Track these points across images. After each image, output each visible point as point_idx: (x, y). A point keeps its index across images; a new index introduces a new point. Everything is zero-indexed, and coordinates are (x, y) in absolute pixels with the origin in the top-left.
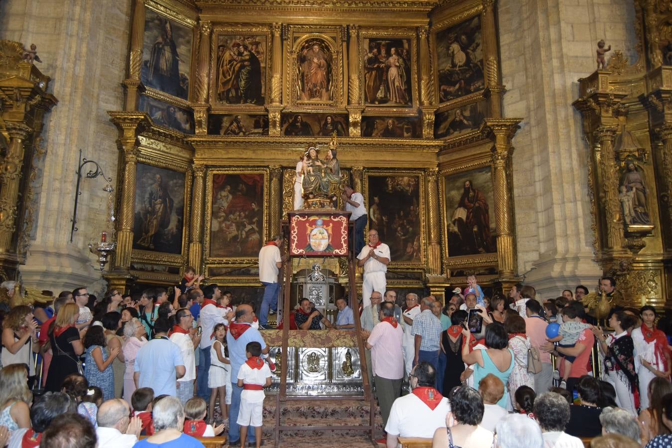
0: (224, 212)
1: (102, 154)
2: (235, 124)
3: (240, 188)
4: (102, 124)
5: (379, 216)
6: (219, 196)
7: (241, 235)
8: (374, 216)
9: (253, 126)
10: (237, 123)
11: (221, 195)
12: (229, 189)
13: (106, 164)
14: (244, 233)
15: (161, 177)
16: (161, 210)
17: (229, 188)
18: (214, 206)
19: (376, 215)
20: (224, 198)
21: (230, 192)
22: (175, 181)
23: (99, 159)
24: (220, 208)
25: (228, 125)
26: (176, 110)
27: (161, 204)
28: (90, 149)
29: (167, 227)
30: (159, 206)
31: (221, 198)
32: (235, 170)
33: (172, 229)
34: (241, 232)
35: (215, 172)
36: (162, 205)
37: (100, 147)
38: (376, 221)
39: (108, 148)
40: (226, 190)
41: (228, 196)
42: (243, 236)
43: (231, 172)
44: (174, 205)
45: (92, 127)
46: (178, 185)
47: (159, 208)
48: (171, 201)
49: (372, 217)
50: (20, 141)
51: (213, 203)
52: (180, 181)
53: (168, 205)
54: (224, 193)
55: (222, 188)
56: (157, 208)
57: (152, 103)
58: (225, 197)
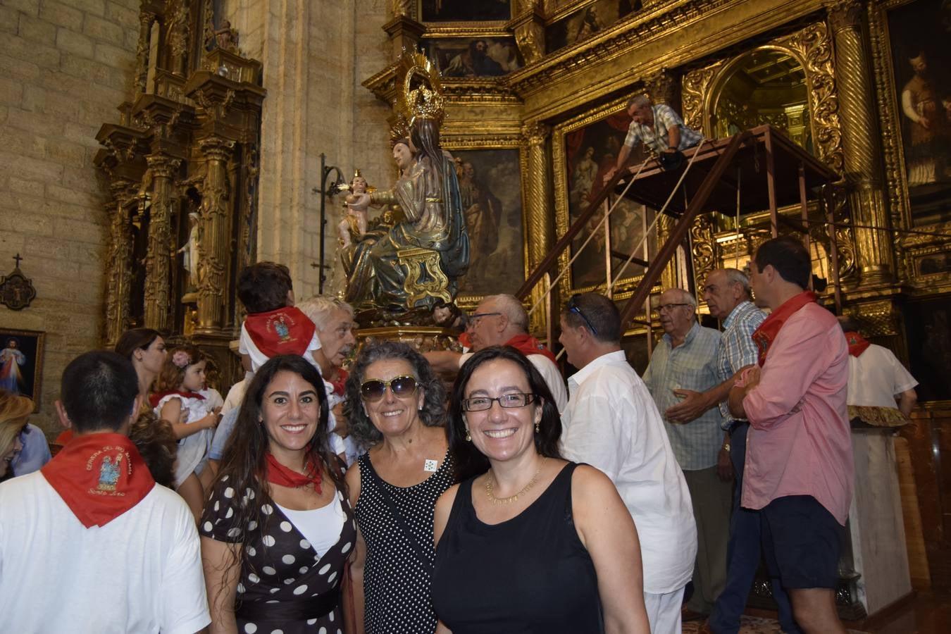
0: (588, 199)
1: (371, 153)
2: (587, 26)
3: (609, 146)
4: (369, 108)
5: (931, 105)
6: (578, 173)
7: (620, 234)
8: (915, 108)
9: (617, 14)
10: (591, 23)
11: (581, 170)
12: (591, 153)
13: (380, 168)
14: (623, 230)
15: (474, 167)
16: (479, 223)
17: (591, 151)
18: (572, 192)
19: (921, 105)
20: (586, 174)
21: (594, 158)
22: (501, 167)
23: (368, 163)
24: (580, 195)
25: (575, 34)
26: (488, 44)
27: (478, 212)
28: (344, 150)
29: (494, 249)
30: (474, 216)
31: (581, 175)
32: (595, 113)
33: (504, 251)
34: (619, 229)
35: (566, 130)
36: (481, 213)
37: (367, 143)
38: (923, 120)
39: (381, 142)
40: (588, 155)
41: (591, 167)
42: (624, 237)
43: (590, 120)
44: (504, 208)
45: (344, 117)
46: (507, 172)
47: (476, 220)
48: (498, 204)
49: (909, 112)
50: (217, 163)
51: (570, 188)
52: (511, 165)
53: (492, 210)
54: (585, 165)
55: (582, 155)
56: (473, 220)
57: (442, 47)
58: (587, 170)
